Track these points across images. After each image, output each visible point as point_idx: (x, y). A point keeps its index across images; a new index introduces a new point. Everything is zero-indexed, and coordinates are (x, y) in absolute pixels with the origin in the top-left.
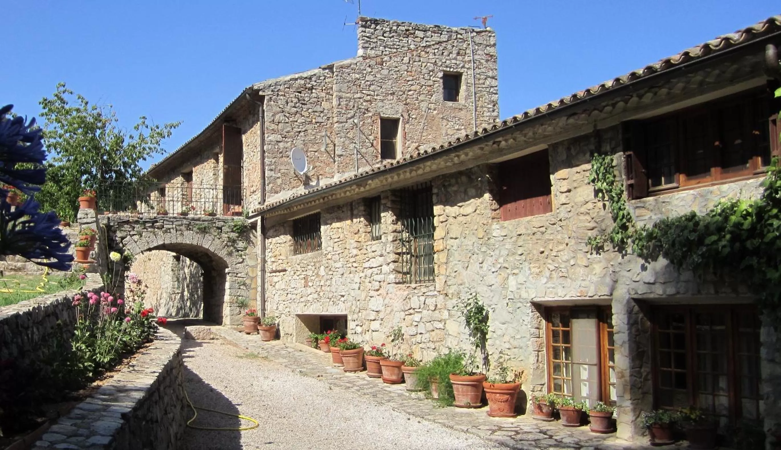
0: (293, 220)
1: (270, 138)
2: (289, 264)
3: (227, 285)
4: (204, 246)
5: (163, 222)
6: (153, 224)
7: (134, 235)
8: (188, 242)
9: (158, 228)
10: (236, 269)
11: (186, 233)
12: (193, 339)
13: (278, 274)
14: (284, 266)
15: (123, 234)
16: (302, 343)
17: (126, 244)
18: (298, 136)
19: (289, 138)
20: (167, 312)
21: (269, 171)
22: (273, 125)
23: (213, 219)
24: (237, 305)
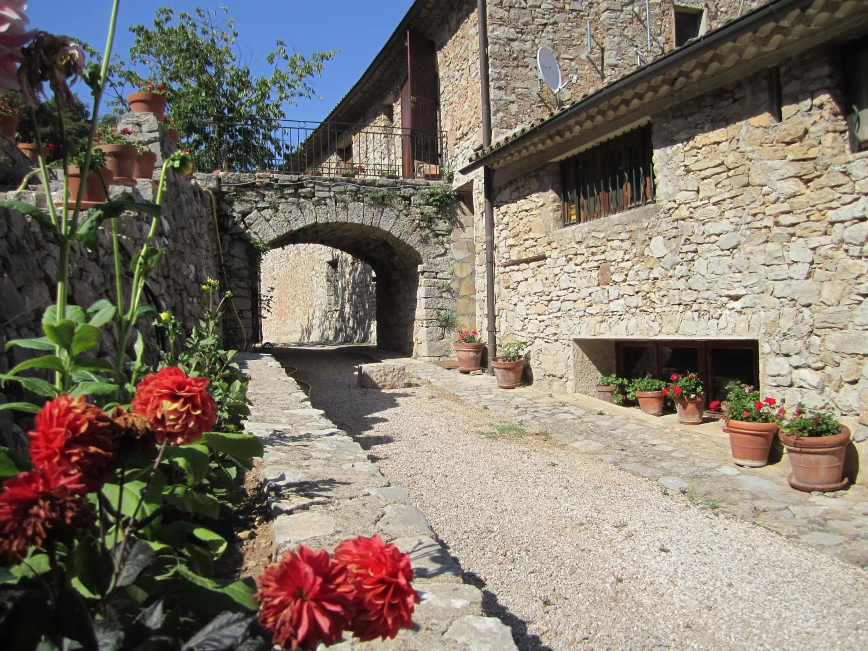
0: (561, 162)
1: (496, 33)
2: (554, 245)
3: (421, 292)
4: (382, 227)
5: (314, 188)
6: (296, 190)
7: (264, 208)
8: (356, 221)
9: (305, 197)
10: (435, 265)
11: (352, 205)
12: (375, 386)
13: (523, 266)
14: (540, 250)
15: (246, 207)
16: (585, 393)
17: (251, 224)
18: (543, 31)
19: (527, 35)
20: (323, 334)
21: (497, 90)
22: (501, 10)
23: (397, 183)
24: (439, 324)
